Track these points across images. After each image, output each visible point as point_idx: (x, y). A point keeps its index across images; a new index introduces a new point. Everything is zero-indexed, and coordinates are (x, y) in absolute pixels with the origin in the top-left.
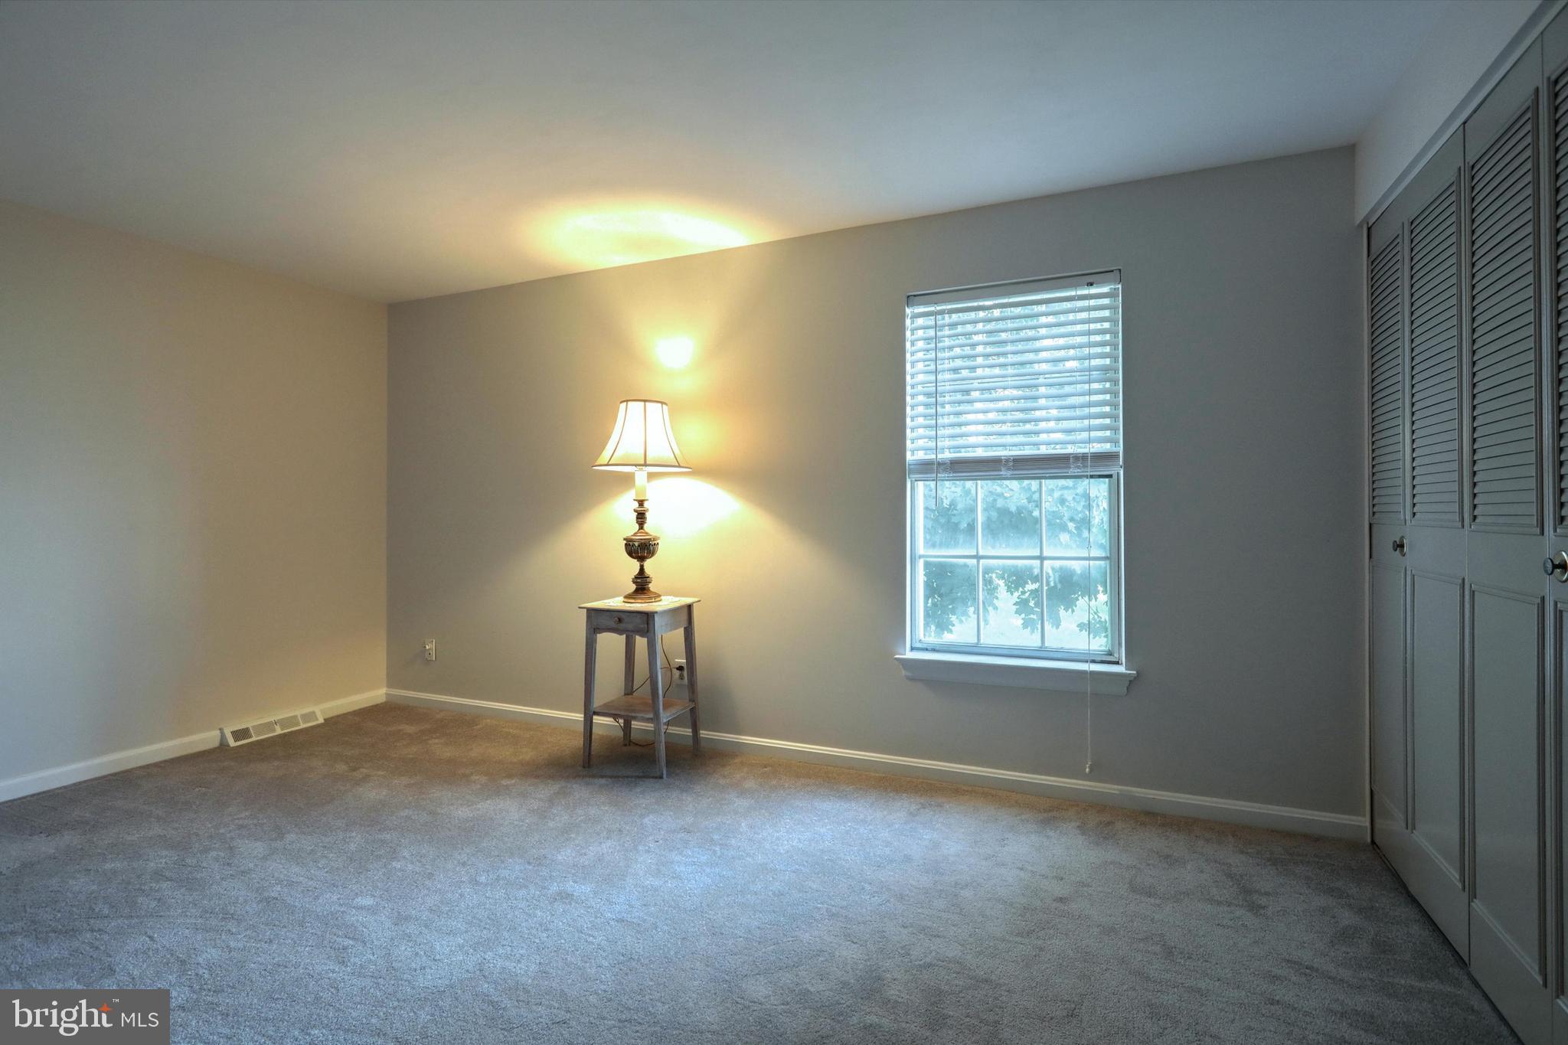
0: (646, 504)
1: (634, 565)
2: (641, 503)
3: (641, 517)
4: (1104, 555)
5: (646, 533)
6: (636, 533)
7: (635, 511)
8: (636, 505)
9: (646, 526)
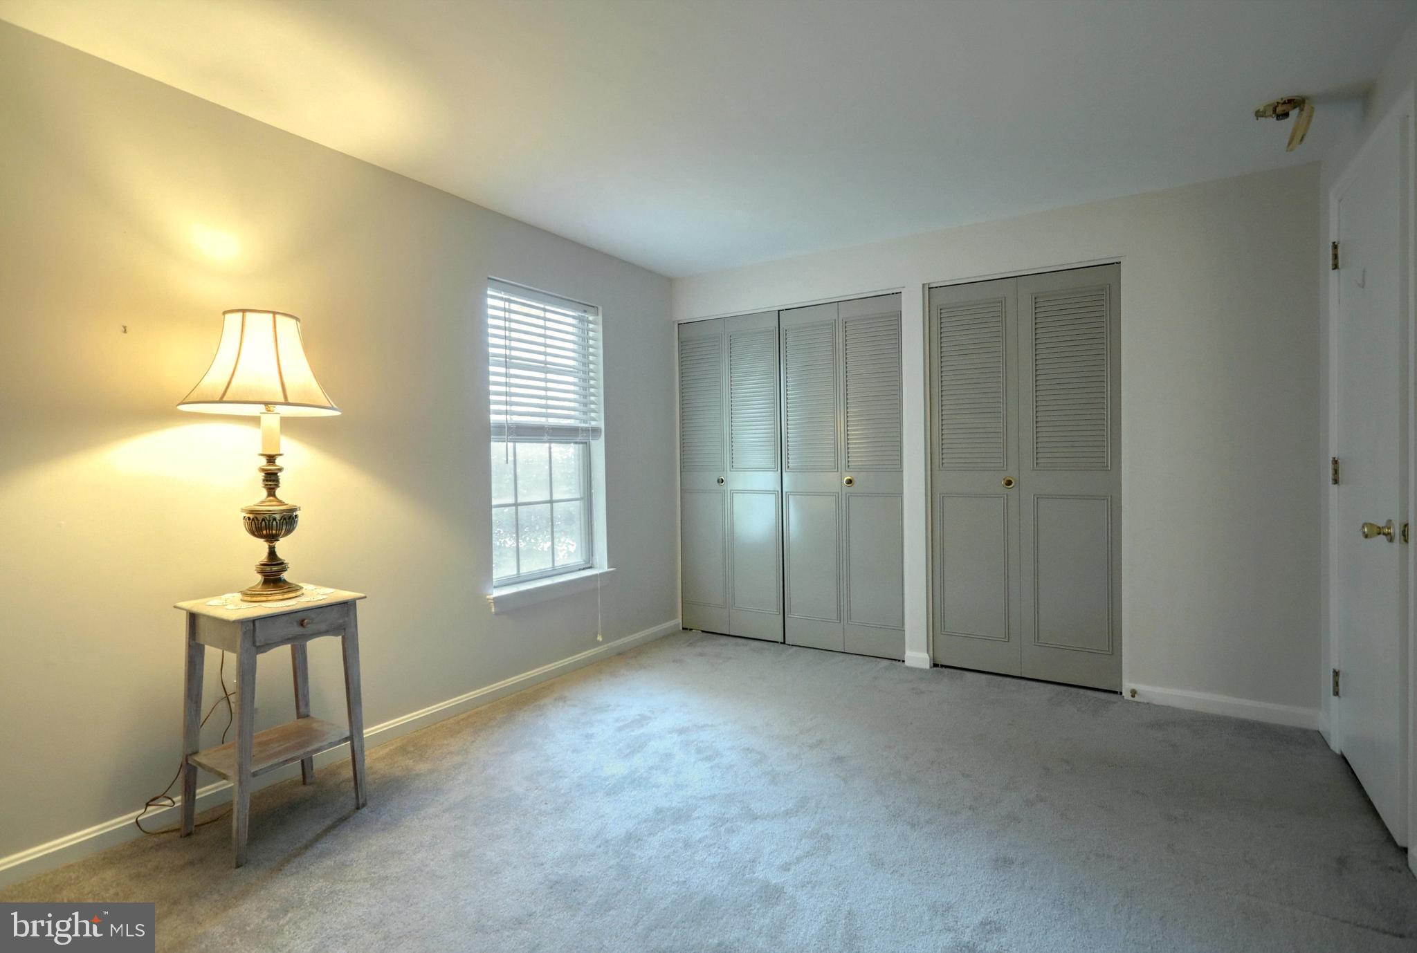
0: (279, 461)
1: (260, 548)
2: (271, 459)
3: (271, 479)
4: (579, 497)
5: (280, 501)
6: (263, 502)
7: (263, 470)
8: (263, 462)
9: (278, 492)
